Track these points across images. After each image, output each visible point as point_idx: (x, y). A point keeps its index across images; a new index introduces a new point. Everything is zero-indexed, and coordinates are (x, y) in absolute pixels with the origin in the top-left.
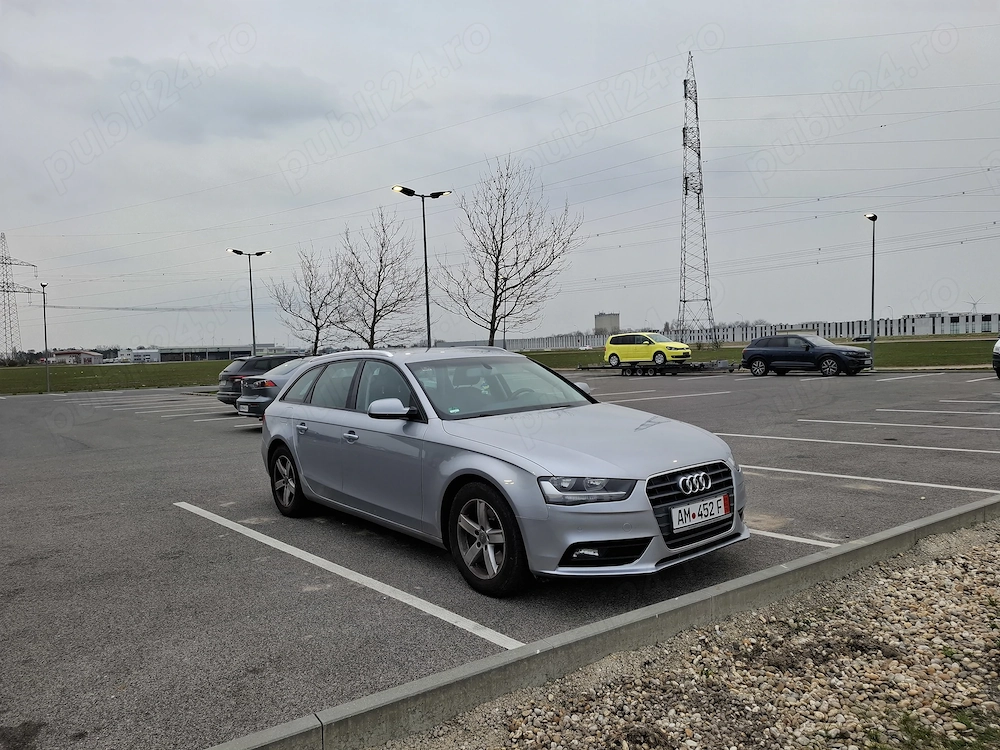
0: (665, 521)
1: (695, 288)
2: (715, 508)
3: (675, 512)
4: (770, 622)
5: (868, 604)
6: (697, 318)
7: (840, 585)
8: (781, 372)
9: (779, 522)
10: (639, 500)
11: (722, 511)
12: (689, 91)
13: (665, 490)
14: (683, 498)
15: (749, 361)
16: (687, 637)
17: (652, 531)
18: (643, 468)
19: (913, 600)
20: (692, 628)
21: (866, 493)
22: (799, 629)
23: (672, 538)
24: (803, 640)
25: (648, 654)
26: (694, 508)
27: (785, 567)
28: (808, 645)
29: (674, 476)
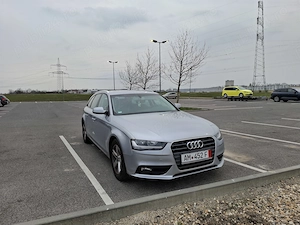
0: (178, 160)
1: (259, 72)
2: (205, 155)
3: (183, 156)
4: (221, 203)
5: (268, 199)
6: (260, 82)
7: (259, 189)
8: (285, 101)
9: (247, 159)
10: (167, 150)
11: (207, 156)
12: (260, 6)
13: (180, 147)
14: (188, 150)
15: (273, 97)
16: (180, 207)
17: (172, 163)
18: (171, 138)
19: (289, 200)
20: (183, 203)
21: (292, 149)
22: (232, 208)
23: (180, 166)
24: (230, 214)
25: (159, 212)
26: (193, 154)
27: (233, 181)
28: (231, 217)
29: (186, 142)
